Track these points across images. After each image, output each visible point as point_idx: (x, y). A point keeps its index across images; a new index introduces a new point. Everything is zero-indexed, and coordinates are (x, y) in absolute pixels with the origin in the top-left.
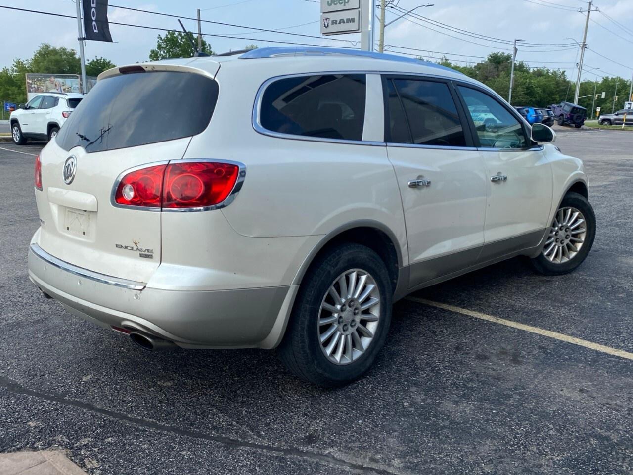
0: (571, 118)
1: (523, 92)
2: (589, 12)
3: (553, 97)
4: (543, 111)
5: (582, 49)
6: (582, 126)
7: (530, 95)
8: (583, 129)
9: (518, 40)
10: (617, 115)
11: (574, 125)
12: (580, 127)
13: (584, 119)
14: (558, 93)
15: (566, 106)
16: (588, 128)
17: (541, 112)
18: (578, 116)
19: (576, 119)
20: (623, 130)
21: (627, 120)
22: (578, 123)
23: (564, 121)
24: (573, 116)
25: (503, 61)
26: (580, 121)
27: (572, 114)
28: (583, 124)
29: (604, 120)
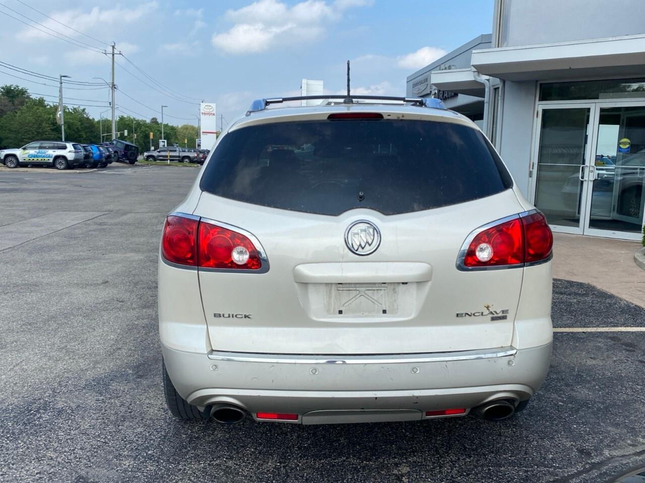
0: (125, 155)
1: (50, 128)
2: (113, 55)
3: (80, 133)
4: (92, 147)
5: (112, 89)
6: (136, 163)
7: (57, 131)
8: (136, 165)
9: (63, 76)
10: (159, 152)
11: (128, 161)
12: (134, 163)
13: (137, 155)
14: (84, 130)
15: (119, 144)
16: (140, 164)
17: (91, 148)
18: (131, 153)
19: (131, 156)
20: (169, 165)
21: (171, 156)
22: (132, 160)
23: (119, 158)
24: (127, 153)
25: (17, 95)
26: (134, 158)
27: (126, 151)
28: (137, 161)
29: (148, 157)
